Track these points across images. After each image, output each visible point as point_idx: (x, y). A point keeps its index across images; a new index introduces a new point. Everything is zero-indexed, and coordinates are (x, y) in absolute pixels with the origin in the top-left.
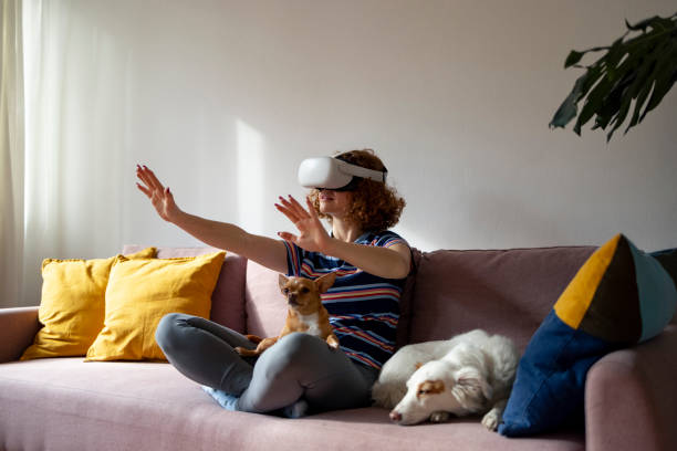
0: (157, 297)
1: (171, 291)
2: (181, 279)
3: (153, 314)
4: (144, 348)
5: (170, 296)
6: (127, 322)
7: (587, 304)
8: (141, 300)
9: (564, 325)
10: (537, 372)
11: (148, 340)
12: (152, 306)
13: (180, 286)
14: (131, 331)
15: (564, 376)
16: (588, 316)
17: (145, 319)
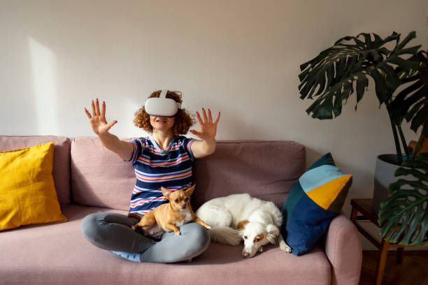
0: (21, 185)
1: (30, 178)
2: (34, 169)
3: (24, 197)
4: (22, 220)
5: (32, 182)
6: (5, 205)
7: (333, 200)
8: (10, 188)
9: (321, 208)
10: (307, 227)
11: (25, 215)
12: (21, 192)
13: (36, 174)
14: (10, 211)
15: (318, 227)
16: (332, 205)
17: (19, 201)
